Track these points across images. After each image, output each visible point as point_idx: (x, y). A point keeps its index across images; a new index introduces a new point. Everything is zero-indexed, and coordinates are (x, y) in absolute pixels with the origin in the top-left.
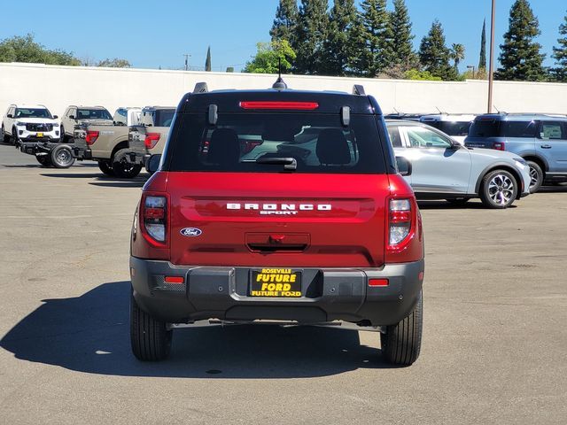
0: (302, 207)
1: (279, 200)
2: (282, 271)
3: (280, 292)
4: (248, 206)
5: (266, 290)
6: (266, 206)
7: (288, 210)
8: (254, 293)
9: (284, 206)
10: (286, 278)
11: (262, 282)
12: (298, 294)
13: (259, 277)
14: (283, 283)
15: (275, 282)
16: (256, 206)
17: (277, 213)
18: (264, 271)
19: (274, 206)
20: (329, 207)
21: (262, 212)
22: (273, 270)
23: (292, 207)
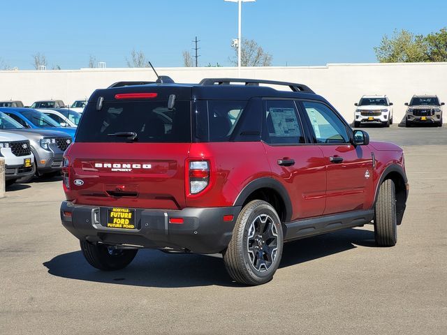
0: (134, 166)
1: (122, 162)
2: (124, 210)
3: (123, 225)
4: (105, 166)
5: (116, 223)
6: (115, 165)
7: (126, 168)
8: (109, 225)
9: (124, 166)
10: (126, 216)
11: (114, 217)
12: (132, 226)
13: (112, 214)
14: (125, 218)
15: (120, 218)
16: (110, 166)
17: (120, 170)
18: (114, 210)
19: (119, 166)
20: (149, 166)
21: (112, 170)
22: (119, 210)
23: (129, 166)
